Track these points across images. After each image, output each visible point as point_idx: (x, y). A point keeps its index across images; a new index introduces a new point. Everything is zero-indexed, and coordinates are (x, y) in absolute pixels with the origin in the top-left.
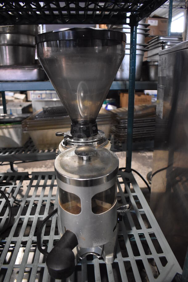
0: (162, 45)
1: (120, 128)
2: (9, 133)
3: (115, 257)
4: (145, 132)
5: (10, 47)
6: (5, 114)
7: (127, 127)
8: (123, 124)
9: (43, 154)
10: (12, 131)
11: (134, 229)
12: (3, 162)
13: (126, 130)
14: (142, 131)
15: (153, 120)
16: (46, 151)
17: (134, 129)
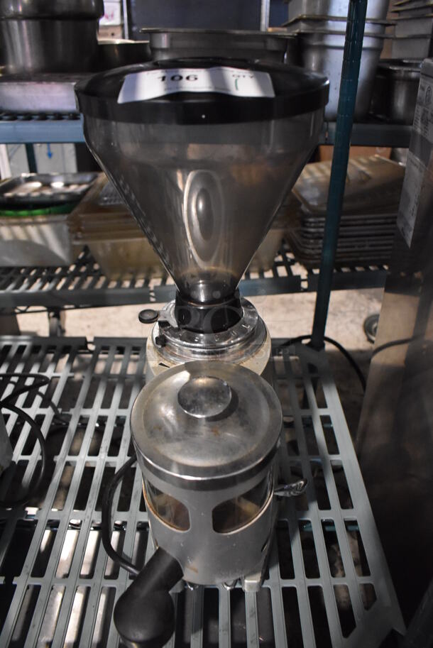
1: (306, 237)
2: (41, 234)
3: (266, 576)
4: (367, 248)
5: (31, 22)
6: (33, 174)
7: (323, 235)
8: (314, 227)
9: (119, 292)
10: (47, 229)
11: (314, 506)
12: (28, 307)
13: (321, 241)
14: (359, 247)
15: (389, 221)
16: (127, 284)
17: (339, 240)
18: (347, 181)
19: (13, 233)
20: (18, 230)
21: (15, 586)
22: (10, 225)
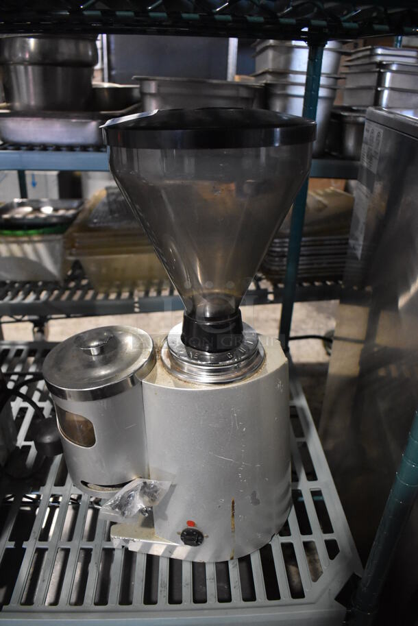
0: (378, 69)
1: (272, 256)
2: (36, 252)
4: (324, 265)
7: (286, 254)
8: (279, 247)
9: (106, 303)
10: (41, 248)
12: (24, 316)
13: (285, 259)
14: (317, 264)
15: (344, 242)
16: (113, 296)
17: (301, 258)
18: (306, 209)
19: (10, 251)
20: (15, 248)
21: (25, 549)
22: (8, 243)
